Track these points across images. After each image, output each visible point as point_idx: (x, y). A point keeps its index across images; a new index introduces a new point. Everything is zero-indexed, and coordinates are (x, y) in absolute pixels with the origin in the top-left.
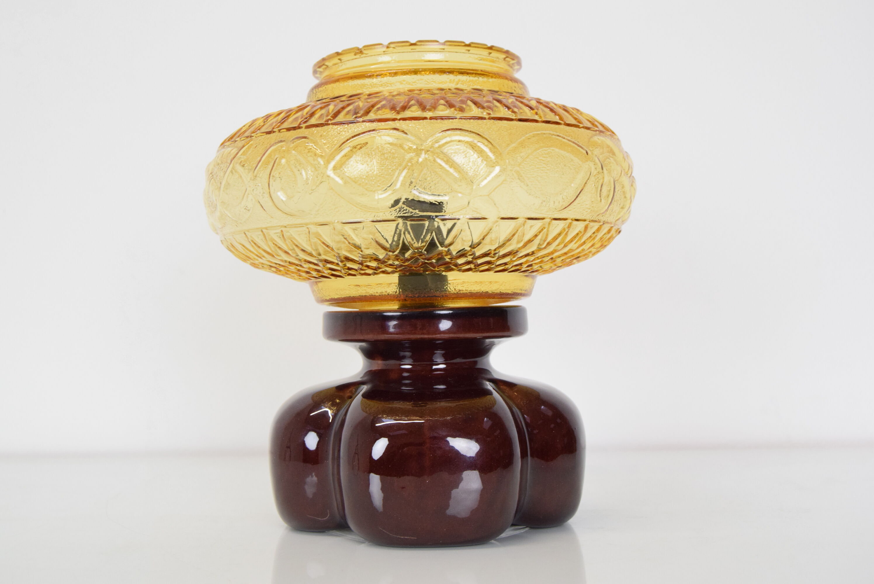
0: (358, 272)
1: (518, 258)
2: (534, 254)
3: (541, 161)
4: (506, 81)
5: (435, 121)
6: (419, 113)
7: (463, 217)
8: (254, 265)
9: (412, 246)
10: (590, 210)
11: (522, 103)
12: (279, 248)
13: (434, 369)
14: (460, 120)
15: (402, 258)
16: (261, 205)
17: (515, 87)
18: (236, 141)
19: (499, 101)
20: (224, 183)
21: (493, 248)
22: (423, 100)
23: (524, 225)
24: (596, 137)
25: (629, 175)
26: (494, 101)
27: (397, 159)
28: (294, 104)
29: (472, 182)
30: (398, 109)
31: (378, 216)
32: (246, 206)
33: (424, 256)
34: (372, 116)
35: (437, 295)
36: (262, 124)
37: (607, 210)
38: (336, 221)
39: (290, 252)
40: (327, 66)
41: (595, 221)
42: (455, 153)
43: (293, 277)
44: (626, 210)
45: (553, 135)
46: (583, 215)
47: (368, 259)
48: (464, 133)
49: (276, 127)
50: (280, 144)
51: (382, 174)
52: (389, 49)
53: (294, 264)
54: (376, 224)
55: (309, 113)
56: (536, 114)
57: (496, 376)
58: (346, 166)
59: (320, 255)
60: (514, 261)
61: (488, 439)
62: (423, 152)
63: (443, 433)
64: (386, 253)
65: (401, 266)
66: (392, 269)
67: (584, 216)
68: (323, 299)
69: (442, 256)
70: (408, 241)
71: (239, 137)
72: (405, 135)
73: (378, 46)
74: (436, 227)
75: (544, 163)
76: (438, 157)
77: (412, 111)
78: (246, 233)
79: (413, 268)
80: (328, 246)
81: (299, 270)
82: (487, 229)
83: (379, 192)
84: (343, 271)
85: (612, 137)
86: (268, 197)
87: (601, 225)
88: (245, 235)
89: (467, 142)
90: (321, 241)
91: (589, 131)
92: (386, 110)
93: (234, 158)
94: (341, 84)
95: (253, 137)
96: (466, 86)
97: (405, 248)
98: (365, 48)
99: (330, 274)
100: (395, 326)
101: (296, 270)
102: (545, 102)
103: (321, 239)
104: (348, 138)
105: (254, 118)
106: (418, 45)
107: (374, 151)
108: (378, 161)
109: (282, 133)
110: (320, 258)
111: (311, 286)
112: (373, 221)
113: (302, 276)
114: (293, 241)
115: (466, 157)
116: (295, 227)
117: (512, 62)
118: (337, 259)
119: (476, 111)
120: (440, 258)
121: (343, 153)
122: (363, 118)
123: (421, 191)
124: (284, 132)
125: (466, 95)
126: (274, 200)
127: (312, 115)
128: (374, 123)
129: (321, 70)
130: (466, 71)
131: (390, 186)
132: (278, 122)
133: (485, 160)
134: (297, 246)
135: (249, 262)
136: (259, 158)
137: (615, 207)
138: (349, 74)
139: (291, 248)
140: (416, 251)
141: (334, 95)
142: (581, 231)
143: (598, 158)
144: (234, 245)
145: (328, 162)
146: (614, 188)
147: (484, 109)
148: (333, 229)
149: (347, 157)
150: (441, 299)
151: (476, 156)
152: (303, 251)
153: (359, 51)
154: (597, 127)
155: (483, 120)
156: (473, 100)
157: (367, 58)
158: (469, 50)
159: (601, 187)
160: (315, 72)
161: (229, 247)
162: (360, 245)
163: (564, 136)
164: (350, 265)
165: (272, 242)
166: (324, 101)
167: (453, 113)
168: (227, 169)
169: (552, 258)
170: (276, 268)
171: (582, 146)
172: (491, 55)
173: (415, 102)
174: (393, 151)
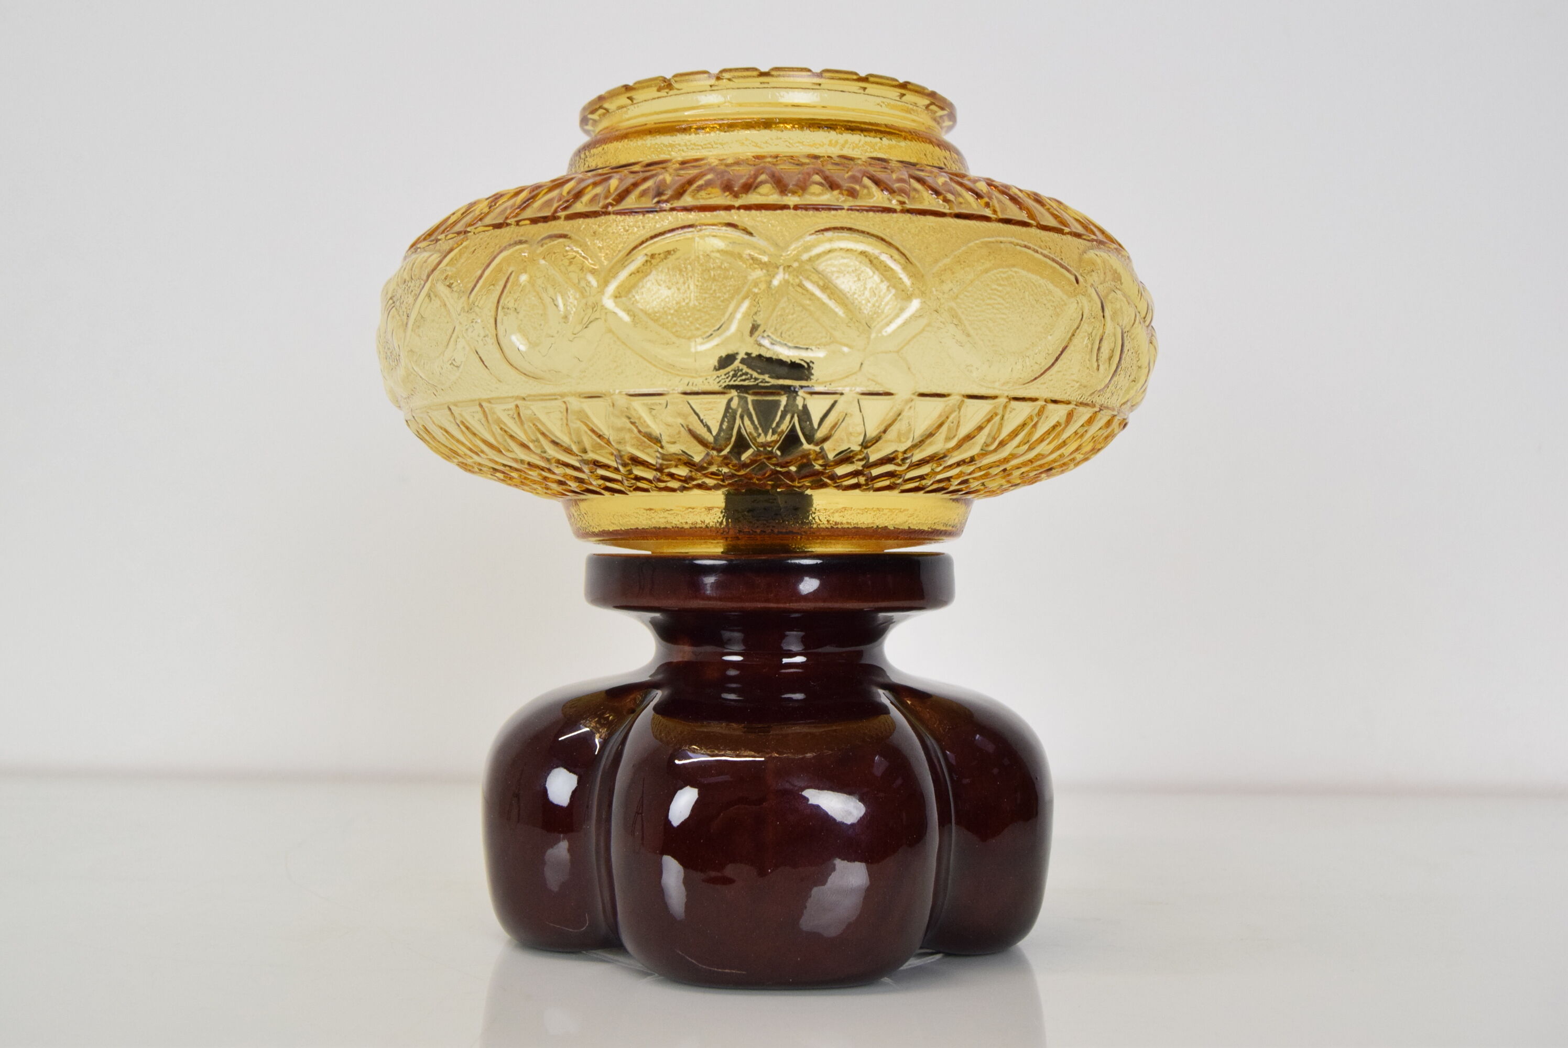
0: (653, 485)
1: (945, 468)
2: (975, 461)
3: (995, 292)
4: (930, 147)
5: (804, 212)
6: (774, 198)
7: (851, 391)
8: (464, 466)
9: (755, 440)
10: (1078, 384)
11: (961, 185)
12: (511, 436)
13: (785, 663)
14: (850, 212)
15: (735, 461)
16: (480, 358)
17: (946, 158)
18: (437, 240)
19: (920, 180)
20: (413, 316)
21: (902, 448)
22: (782, 175)
23: (960, 408)
24: (1091, 251)
25: (1147, 323)
26: (912, 181)
27: (732, 279)
28: (546, 176)
29: (869, 327)
30: (736, 189)
31: (694, 384)
32: (453, 358)
33: (775, 459)
34: (687, 200)
35: (794, 531)
36: (486, 210)
37: (1107, 386)
38: (617, 391)
39: (531, 445)
40: (607, 110)
41: (1086, 405)
42: (839, 272)
43: (534, 491)
44: (1139, 385)
45: (1018, 244)
46: (1066, 393)
47: (673, 463)
48: (855, 235)
49: (512, 215)
50: (518, 247)
51: (703, 308)
52: (720, 82)
53: (537, 467)
54: (690, 399)
55: (573, 192)
56: (987, 205)
57: (895, 679)
58: (639, 291)
59: (585, 451)
60: (939, 473)
61: (882, 795)
62: (781, 269)
63: (799, 783)
64: (706, 452)
65: (733, 476)
66: (715, 482)
67: (1067, 395)
68: (587, 531)
69: (809, 460)
70: (748, 431)
71: (443, 232)
72: (747, 237)
73: (702, 76)
74: (800, 407)
75: (999, 296)
76: (808, 278)
77: (761, 195)
78: (452, 407)
79: (755, 480)
80: (600, 436)
81: (545, 478)
82: (892, 415)
83: (697, 340)
84: (626, 483)
85: (1120, 254)
86: (493, 344)
87: (1096, 412)
88: (449, 413)
89: (863, 253)
90: (587, 425)
91: (1080, 241)
92: (714, 190)
93: (433, 270)
94: (631, 143)
95: (469, 234)
96: (859, 153)
97: (741, 444)
98: (676, 79)
99: (602, 487)
100: (717, 585)
101: (540, 477)
102: (1002, 186)
103: (589, 423)
104: (643, 238)
105: (472, 199)
106: (772, 76)
107: (690, 264)
108: (697, 283)
109: (522, 227)
110: (586, 457)
111: (567, 508)
112: (685, 393)
113: (551, 490)
114: (536, 426)
115: (859, 279)
116: (542, 400)
117: (941, 113)
118: (616, 461)
119: (879, 197)
120: (805, 465)
121: (632, 267)
122: (672, 202)
123: (776, 341)
124: (525, 225)
125: (860, 167)
126: (505, 349)
127: (578, 195)
128: (693, 213)
129: (595, 116)
130: (859, 125)
131: (718, 329)
132: (516, 207)
133: (894, 287)
134: (543, 434)
135: (456, 460)
136: (479, 272)
137: (1122, 380)
138: (646, 124)
139: (534, 438)
140: (762, 449)
141: (619, 162)
142: (1060, 421)
143: (1096, 290)
144: (428, 429)
145: (606, 283)
146: (1123, 346)
147: (893, 195)
148: (611, 405)
149: (641, 273)
150: (801, 538)
151: (877, 278)
152: (555, 443)
153: (666, 85)
154: (1094, 234)
155: (891, 214)
156: (873, 176)
157: (680, 96)
158: (865, 89)
159: (1100, 343)
160: (584, 121)
161: (421, 432)
162: (659, 436)
163: (1036, 248)
164: (638, 471)
165: (499, 426)
166: (600, 171)
167: (838, 200)
168: (421, 291)
169: (1005, 470)
170: (503, 473)
171: (1068, 267)
172: (904, 98)
173: (767, 177)
174: (726, 265)
